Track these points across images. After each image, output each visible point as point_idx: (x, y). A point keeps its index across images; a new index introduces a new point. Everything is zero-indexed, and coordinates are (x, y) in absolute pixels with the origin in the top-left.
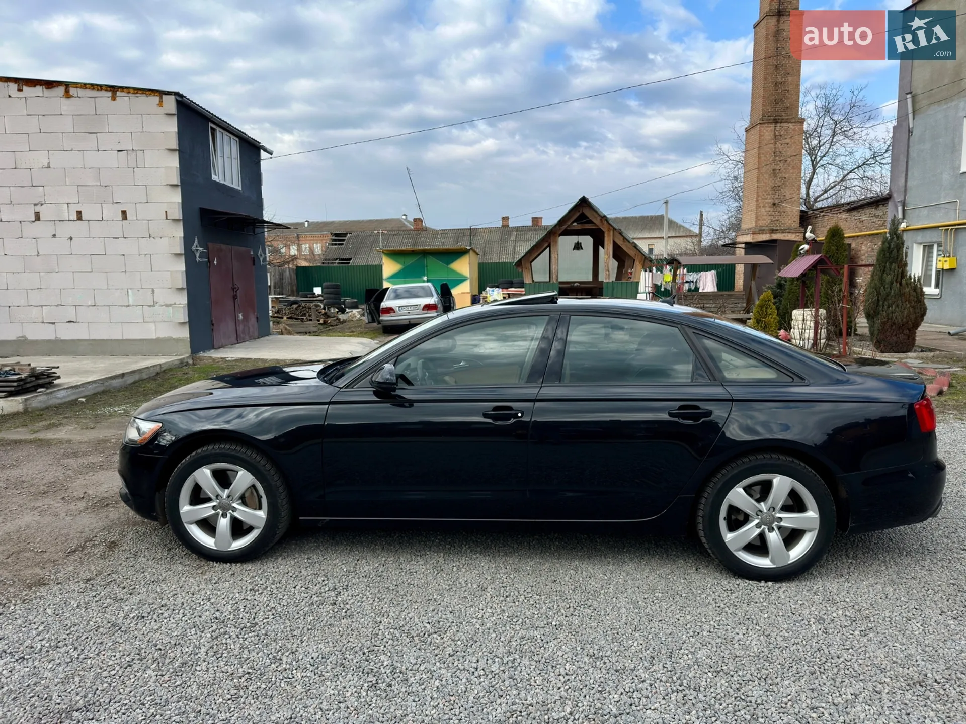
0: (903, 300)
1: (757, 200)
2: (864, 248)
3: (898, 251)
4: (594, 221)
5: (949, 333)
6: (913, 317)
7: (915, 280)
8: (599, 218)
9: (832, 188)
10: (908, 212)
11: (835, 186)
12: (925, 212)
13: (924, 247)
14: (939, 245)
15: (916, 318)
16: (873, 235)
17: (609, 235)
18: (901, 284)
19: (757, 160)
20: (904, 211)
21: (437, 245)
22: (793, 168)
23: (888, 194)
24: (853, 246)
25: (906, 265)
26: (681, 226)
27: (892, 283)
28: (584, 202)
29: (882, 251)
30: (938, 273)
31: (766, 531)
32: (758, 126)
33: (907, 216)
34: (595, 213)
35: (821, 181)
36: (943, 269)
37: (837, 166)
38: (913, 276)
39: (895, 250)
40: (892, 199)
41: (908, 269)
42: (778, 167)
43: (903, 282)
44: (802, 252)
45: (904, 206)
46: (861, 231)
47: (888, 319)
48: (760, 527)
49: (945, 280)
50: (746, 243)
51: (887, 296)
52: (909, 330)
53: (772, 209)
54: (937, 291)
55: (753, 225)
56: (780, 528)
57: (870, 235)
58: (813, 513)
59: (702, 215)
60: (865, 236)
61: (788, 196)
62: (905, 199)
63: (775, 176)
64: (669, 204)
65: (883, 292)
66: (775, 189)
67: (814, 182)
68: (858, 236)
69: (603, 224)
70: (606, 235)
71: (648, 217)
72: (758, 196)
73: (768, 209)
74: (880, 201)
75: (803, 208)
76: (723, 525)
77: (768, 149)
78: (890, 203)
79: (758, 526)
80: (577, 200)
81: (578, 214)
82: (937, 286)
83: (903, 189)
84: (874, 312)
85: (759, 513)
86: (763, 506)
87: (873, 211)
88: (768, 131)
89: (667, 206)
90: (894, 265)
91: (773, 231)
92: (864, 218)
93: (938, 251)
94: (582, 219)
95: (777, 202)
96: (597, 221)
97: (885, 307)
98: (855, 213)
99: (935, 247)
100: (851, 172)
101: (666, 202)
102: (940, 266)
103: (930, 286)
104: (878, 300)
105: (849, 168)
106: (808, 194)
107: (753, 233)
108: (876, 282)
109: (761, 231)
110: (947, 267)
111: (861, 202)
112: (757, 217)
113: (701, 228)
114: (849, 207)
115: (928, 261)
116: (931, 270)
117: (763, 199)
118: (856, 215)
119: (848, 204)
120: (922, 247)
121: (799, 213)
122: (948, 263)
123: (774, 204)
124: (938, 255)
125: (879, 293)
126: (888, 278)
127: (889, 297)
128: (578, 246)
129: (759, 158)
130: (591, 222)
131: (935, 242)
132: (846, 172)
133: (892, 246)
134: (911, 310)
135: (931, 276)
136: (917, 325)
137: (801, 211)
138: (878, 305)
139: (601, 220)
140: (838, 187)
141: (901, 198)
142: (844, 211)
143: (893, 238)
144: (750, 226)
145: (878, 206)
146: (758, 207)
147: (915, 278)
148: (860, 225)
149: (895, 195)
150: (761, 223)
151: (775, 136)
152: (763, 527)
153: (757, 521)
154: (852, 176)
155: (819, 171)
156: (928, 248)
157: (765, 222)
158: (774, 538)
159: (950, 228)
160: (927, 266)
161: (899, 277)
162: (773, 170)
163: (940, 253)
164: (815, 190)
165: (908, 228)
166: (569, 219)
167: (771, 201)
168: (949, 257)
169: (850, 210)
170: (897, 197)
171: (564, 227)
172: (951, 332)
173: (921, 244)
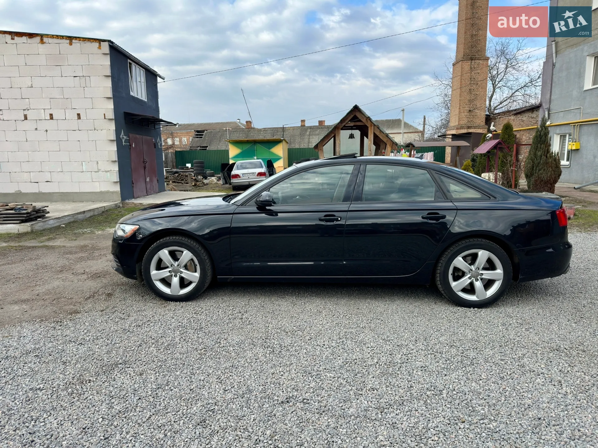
0: (548, 167)
1: (460, 109)
2: (524, 137)
3: (545, 137)
4: (362, 120)
5: (574, 188)
6: (553, 177)
7: (555, 155)
8: (365, 119)
9: (505, 101)
10: (552, 115)
11: (507, 100)
12: (561, 114)
13: (561, 136)
14: (570, 135)
15: (555, 177)
16: (530, 129)
17: (371, 129)
18: (546, 157)
19: (459, 84)
20: (549, 114)
21: (261, 137)
22: (482, 88)
23: (540, 104)
24: (518, 136)
25: (550, 145)
26: (411, 126)
27: (541, 156)
28: (356, 108)
29: (536, 137)
30: (569, 152)
31: (474, 280)
32: (461, 62)
33: (551, 118)
34: (363, 116)
35: (498, 97)
36: (572, 150)
37: (508, 87)
38: (554, 152)
39: (544, 136)
40: (542, 107)
41: (551, 148)
42: (472, 88)
43: (548, 155)
44: (488, 138)
45: (549, 111)
46: (523, 127)
47: (539, 178)
48: (471, 279)
49: (573, 156)
50: (453, 135)
51: (539, 164)
52: (551, 184)
53: (468, 114)
54: (568, 163)
55: (457, 123)
56: (481, 279)
57: (528, 129)
58: (499, 271)
59: (425, 118)
60: (525, 130)
61: (478, 105)
62: (550, 107)
63: (471, 93)
64: (405, 111)
65: (536, 162)
66: (470, 101)
67: (494, 97)
68: (520, 130)
69: (368, 122)
70: (369, 129)
71: (390, 120)
72: (460, 106)
73: (466, 114)
74: (534, 109)
75: (488, 113)
76: (450, 278)
77: (467, 76)
78: (541, 110)
79: (470, 278)
80: (352, 107)
81: (352, 116)
82: (568, 160)
83: (548, 101)
84: (531, 174)
85: (470, 271)
86: (473, 267)
87: (530, 114)
88: (467, 65)
89: (403, 113)
90: (543, 145)
91: (469, 127)
92: (524, 119)
93: (569, 138)
94: (355, 119)
95: (471, 109)
96: (364, 120)
97: (537, 171)
98: (519, 116)
99: (567, 136)
100: (516, 91)
101: (403, 110)
102: (570, 148)
103: (564, 160)
104: (533, 166)
105: (516, 88)
106: (490, 105)
107: (457, 129)
108: (532, 156)
109: (462, 128)
110: (574, 148)
111: (523, 109)
112: (459, 119)
113: (424, 127)
114: (515, 112)
115: (563, 145)
116: (565, 150)
117: (464, 108)
118: (520, 117)
119: (515, 110)
120: (559, 136)
121: (485, 117)
122: (575, 146)
123: (470, 111)
124: (569, 141)
125: (533, 162)
126: (539, 153)
127: (540, 165)
128: (352, 136)
129: (461, 82)
130: (360, 121)
131: (567, 133)
132: (513, 91)
133: (542, 134)
134: (553, 172)
135: (564, 154)
136: (555, 181)
137: (486, 115)
138: (533, 169)
139: (366, 119)
140: (509, 100)
141: (548, 106)
142: (513, 115)
143: (543, 129)
144: (455, 124)
145: (533, 111)
146: (460, 112)
147: (555, 153)
148: (522, 123)
149: (544, 105)
150: (462, 122)
151: (471, 68)
152: (472, 278)
153: (469, 276)
154: (517, 93)
155: (497, 90)
156: (563, 137)
157: (464, 122)
158: (478, 285)
159: (577, 124)
160: (562, 148)
161: (546, 153)
162: (470, 90)
163: (570, 140)
164: (494, 103)
165: (551, 125)
166: (347, 119)
167: (468, 109)
168: (576, 142)
169: (516, 114)
170: (545, 106)
171: (344, 124)
172: (576, 187)
173: (559, 134)
